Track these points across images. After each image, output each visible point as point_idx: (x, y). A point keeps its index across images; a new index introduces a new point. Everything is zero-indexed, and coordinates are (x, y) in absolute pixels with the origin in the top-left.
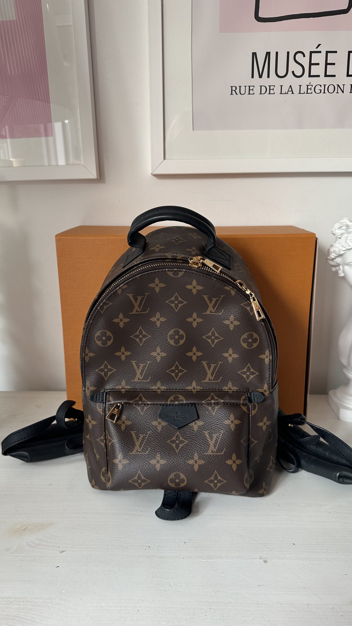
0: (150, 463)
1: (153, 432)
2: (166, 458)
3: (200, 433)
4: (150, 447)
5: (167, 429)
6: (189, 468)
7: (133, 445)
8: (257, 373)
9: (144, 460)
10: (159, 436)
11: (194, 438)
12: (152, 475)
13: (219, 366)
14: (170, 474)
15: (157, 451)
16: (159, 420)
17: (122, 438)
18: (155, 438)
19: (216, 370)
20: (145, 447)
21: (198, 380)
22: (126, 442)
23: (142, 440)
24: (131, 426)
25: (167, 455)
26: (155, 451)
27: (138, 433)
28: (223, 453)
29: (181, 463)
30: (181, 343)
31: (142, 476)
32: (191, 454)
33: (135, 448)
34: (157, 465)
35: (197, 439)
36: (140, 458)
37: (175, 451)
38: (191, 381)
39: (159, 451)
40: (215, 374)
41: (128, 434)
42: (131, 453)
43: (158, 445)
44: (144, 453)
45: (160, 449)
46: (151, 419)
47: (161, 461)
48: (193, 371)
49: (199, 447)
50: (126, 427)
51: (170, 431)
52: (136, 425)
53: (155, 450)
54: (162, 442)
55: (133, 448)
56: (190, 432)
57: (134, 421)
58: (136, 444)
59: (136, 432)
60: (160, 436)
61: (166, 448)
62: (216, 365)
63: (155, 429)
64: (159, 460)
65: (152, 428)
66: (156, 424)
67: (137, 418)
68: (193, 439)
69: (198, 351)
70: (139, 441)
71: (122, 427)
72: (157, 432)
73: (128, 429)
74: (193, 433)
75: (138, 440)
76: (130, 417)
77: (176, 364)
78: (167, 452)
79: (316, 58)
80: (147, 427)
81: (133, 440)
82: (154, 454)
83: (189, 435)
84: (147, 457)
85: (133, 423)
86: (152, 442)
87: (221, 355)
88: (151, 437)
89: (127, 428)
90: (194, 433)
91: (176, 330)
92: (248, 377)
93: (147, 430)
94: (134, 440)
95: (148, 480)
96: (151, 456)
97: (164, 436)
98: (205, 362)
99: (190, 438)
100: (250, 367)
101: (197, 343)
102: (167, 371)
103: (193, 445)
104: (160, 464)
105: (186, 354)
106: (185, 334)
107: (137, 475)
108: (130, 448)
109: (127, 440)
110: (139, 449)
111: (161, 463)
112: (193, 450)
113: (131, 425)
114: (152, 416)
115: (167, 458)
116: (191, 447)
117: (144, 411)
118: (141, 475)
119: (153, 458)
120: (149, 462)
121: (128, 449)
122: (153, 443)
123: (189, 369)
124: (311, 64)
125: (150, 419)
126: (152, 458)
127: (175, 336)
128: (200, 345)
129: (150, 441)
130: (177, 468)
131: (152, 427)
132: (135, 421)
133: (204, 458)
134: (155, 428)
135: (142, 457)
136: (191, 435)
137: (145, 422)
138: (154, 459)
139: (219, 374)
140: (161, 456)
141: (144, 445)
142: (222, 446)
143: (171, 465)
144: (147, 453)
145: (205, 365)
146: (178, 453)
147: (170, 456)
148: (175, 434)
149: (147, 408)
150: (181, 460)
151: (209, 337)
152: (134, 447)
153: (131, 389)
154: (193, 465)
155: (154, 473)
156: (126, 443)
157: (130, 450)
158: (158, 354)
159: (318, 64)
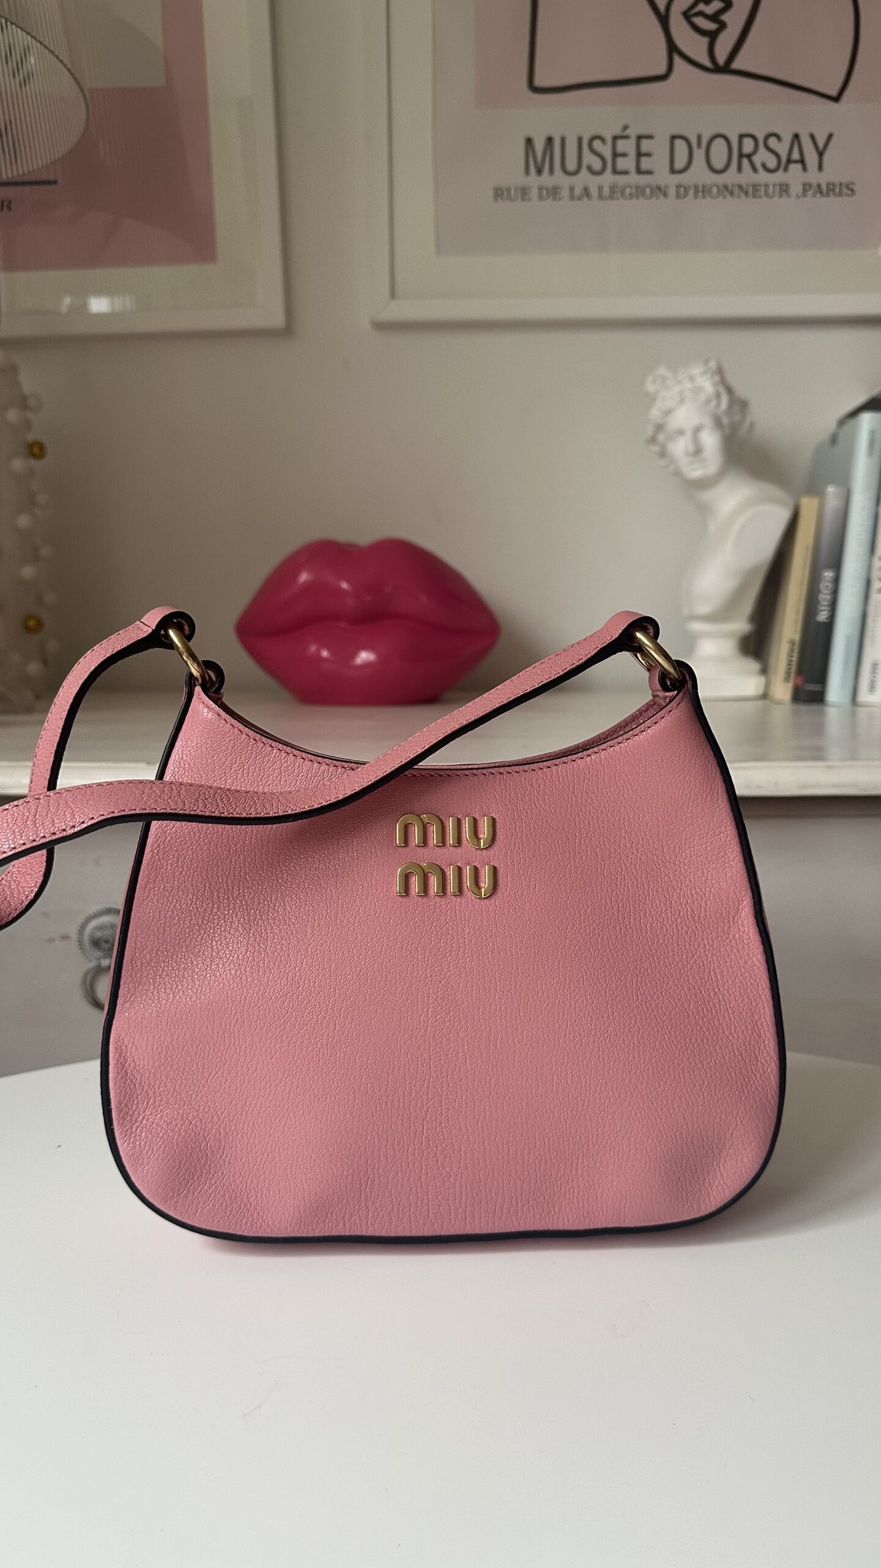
79: (622, 146)
124: (615, 155)
159: (624, 155)
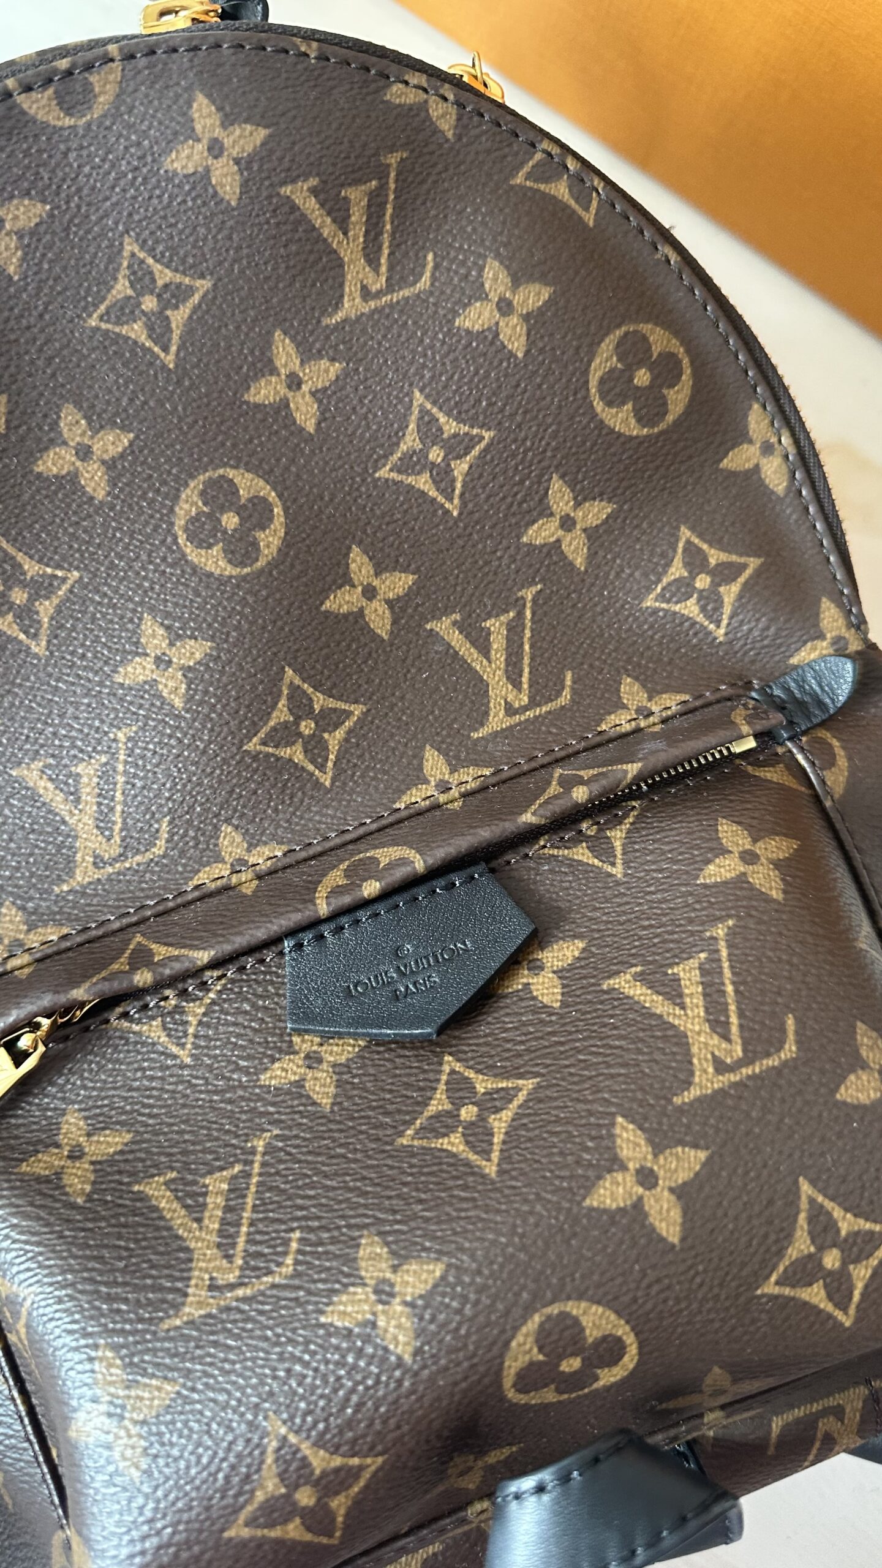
0: (330, 1330)
1: (290, 1128)
2: (428, 1244)
3: (590, 1002)
4: (295, 1225)
5: (372, 1071)
6: (622, 1242)
7: (177, 1259)
8: (753, 563)
9: (279, 1331)
10: (336, 1135)
11: (562, 1044)
12: (377, 1409)
13: (528, 614)
14: (507, 1344)
15: (349, 1227)
16: (305, 1044)
17: (89, 1246)
18: (310, 1158)
19: (527, 647)
20: (258, 1237)
21: (449, 736)
22: (120, 1259)
23: (228, 1209)
24: (130, 1157)
25: (427, 1220)
26: (336, 1233)
27: (190, 1177)
28: (790, 1049)
29: (550, 1226)
30: (268, 546)
31: (306, 1449)
32: (590, 1144)
33: (196, 1273)
34: (381, 1323)
35: (584, 1039)
36: (249, 1326)
37: (473, 1174)
38: (414, 756)
39: (367, 1221)
40: (527, 670)
41: (120, 1206)
42: (176, 1316)
43: (350, 1190)
44: (265, 1279)
45: (365, 1206)
46: (248, 1058)
47: (406, 1278)
48: (402, 698)
49: (620, 1075)
50: (95, 1171)
51: (396, 1076)
52: (165, 1134)
53: (338, 1228)
54: (370, 1157)
55: (182, 1279)
56: (524, 1024)
57: (140, 1118)
58: (192, 1245)
59: (174, 1175)
60: (341, 1131)
61: (405, 1184)
62: (511, 614)
63: (296, 1102)
64: (388, 1275)
65: (271, 1109)
66: (295, 1074)
67: (155, 1093)
68: (562, 1053)
69: (386, 569)
70: (211, 1217)
71: (71, 1186)
72: (313, 1116)
73: (117, 1177)
74: (542, 1021)
75: (199, 1220)
76: (112, 1109)
77: (286, 681)
78: (421, 1201)
80: (241, 1112)
81: (165, 1233)
82: (336, 1257)
83: (522, 1042)
84: (296, 1299)
85: (137, 1132)
86: (299, 1188)
87: (518, 548)
88: (281, 1161)
89: (109, 1174)
90: (554, 1018)
91: (210, 483)
92: (711, 603)
93: (247, 1135)
94: (170, 1229)
95: (366, 1456)
96: (323, 1276)
97: (369, 1117)
98: (446, 622)
99: (538, 1057)
100: (696, 546)
101: (361, 524)
102: (253, 745)
103: (574, 1083)
104: (405, 1303)
105: (323, 608)
106: (274, 489)
107: (270, 1459)
108: (162, 1289)
109: (127, 1249)
110: (218, 1269)
111: (410, 1290)
112: (591, 1113)
113: (132, 1152)
114: (251, 1041)
115: (434, 1238)
116: (572, 1100)
117: (191, 1030)
118: (298, 1450)
119: (337, 1286)
120: (323, 1326)
121: (150, 1302)
122: (312, 1193)
123: (373, 694)
125: (242, 1063)
126: (329, 1286)
127: (219, 521)
128: (380, 527)
129: (284, 1191)
130: (536, 1281)
131: (273, 1104)
132: (150, 1116)
133: (688, 1127)
134: (292, 1099)
135: (261, 1313)
136: (537, 1039)
137: (216, 1092)
138: (352, 1289)
139: (549, 659)
140: (394, 1247)
141: (252, 1229)
142: (766, 1008)
143: (486, 1272)
144: (284, 1270)
145: (456, 639)
146: (501, 1172)
147: (451, 1219)
148: (431, 1076)
149: (202, 1010)
150: (538, 1208)
151: (412, 463)
152: (185, 1275)
153: (64, 937)
154: (638, 1204)
155: (387, 1384)
156: (124, 1271)
157: (164, 1301)
158: (162, 662)
